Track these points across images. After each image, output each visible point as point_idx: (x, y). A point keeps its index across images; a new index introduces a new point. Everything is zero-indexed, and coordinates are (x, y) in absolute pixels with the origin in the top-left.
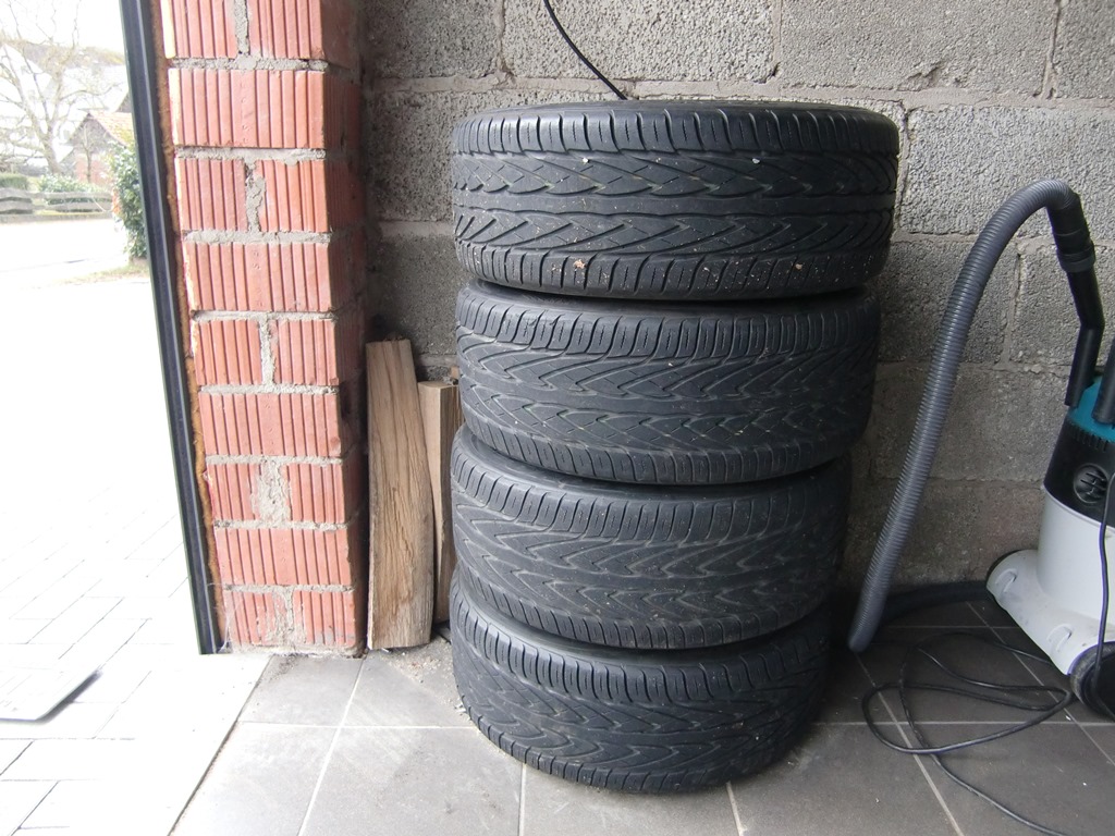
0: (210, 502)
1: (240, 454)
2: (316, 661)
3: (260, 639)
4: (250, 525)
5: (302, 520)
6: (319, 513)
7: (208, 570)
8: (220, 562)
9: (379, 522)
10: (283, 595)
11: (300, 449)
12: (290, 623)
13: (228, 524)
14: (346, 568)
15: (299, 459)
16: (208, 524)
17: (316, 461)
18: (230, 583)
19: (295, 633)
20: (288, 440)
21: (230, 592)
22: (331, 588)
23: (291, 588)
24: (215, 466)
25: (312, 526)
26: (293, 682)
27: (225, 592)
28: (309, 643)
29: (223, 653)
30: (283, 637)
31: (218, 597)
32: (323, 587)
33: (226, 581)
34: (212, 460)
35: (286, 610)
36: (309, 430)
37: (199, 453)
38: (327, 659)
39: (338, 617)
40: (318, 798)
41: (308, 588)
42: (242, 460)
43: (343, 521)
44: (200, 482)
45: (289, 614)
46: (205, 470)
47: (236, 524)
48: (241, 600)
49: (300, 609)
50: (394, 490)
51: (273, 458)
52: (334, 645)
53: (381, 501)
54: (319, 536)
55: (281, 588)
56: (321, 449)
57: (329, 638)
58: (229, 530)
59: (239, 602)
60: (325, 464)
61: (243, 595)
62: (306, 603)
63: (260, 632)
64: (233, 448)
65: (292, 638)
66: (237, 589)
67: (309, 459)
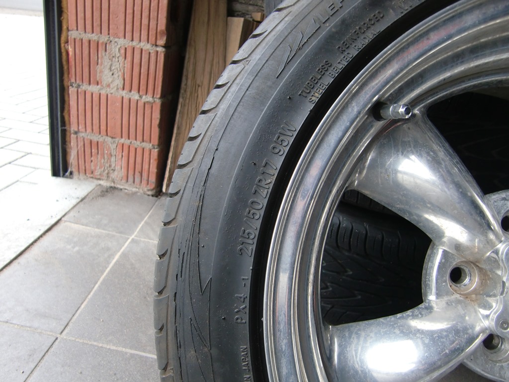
0: (68, 68)
1: (93, 32)
2: (126, 194)
3: (92, 173)
4: (93, 88)
5: (130, 91)
6: (143, 87)
7: (63, 118)
8: (71, 113)
9: (185, 105)
10: (111, 144)
11: (136, 35)
12: (113, 165)
13: (79, 86)
14: (156, 132)
15: (134, 43)
16: (66, 83)
17: (147, 47)
18: (76, 130)
19: (116, 173)
20: (129, 27)
21: (75, 136)
22: (144, 144)
23: (117, 140)
24: (75, 39)
25: (136, 97)
26: (108, 204)
27: (72, 136)
28: (124, 181)
29: (67, 177)
30: (108, 174)
31: (68, 139)
32: (138, 143)
33: (73, 128)
34: (73, 34)
35: (111, 156)
36: (145, 21)
37: (65, 27)
38: (135, 193)
39: (146, 166)
40: (102, 283)
41: (128, 142)
42: (94, 37)
43: (159, 96)
44: (63, 50)
45: (113, 159)
46: (67, 42)
47: (85, 87)
48: (82, 143)
49: (120, 156)
50: (199, 86)
51: (116, 40)
52: (140, 185)
53: (189, 90)
54: (140, 104)
55: (110, 139)
56: (152, 38)
57: (137, 179)
58: (80, 90)
59: (81, 144)
60: (152, 50)
61: (84, 139)
62: (125, 153)
63: (93, 168)
64: (89, 27)
65: (114, 175)
66: (81, 135)
67: (142, 44)
